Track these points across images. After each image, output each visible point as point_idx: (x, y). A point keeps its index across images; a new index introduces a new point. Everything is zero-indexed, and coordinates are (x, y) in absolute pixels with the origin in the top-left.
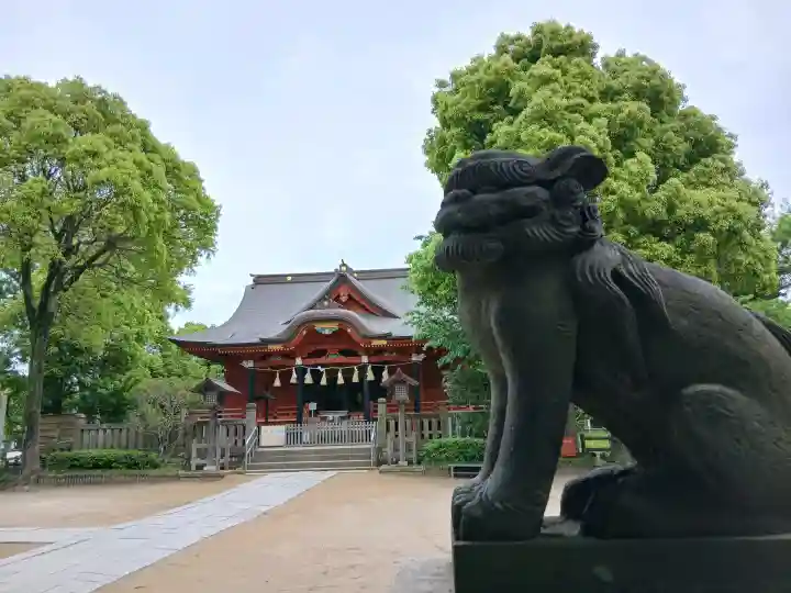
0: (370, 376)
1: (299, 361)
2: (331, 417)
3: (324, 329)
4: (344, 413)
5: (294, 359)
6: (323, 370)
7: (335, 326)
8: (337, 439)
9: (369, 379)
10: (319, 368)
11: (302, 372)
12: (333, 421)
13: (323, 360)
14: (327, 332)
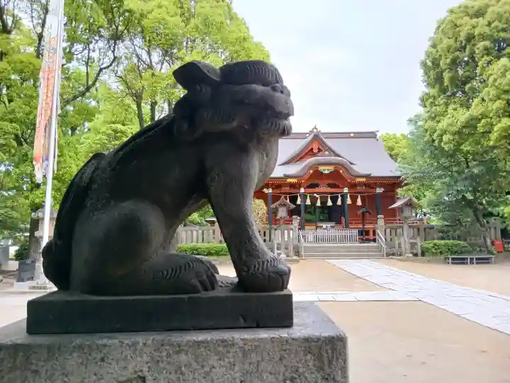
0: (349, 201)
1: (302, 190)
2: (324, 226)
3: (324, 170)
4: (333, 224)
5: (299, 189)
6: (317, 196)
7: (332, 168)
8: (329, 240)
9: (348, 203)
10: (315, 195)
11: (304, 197)
12: (326, 229)
13: (317, 190)
14: (326, 172)
